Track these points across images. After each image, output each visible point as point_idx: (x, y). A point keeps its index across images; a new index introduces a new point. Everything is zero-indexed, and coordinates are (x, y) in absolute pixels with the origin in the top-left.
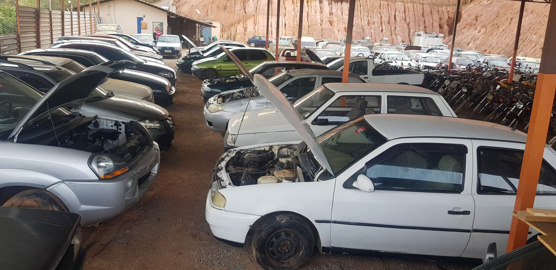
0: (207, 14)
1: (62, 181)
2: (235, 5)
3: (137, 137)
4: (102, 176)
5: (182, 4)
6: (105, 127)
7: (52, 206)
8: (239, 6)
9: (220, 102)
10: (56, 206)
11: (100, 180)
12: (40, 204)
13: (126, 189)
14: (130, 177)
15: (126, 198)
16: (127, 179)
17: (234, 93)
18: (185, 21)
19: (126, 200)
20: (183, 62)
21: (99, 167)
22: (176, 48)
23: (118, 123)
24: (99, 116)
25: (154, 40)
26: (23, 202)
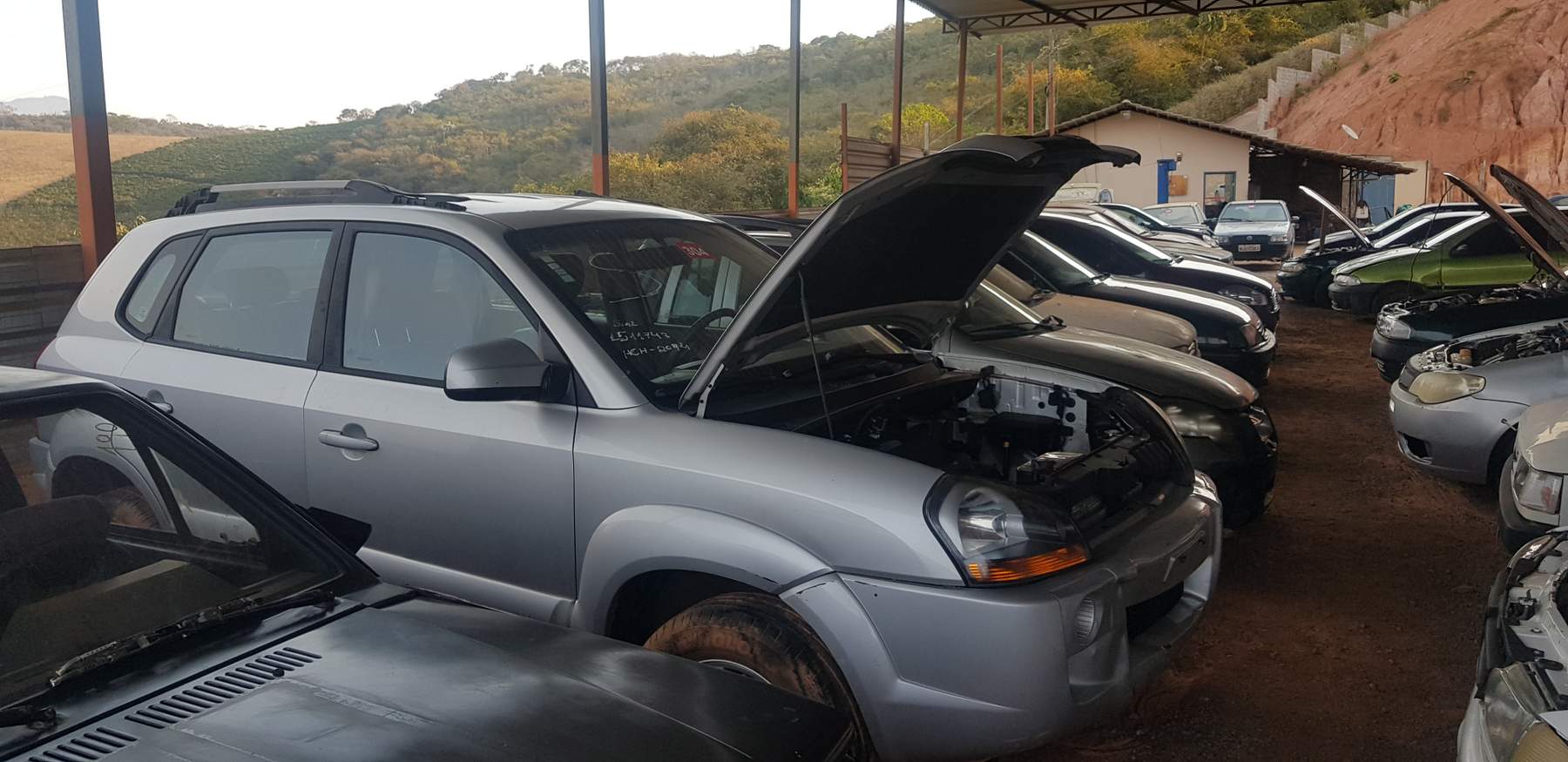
0: (1378, 140)
1: (831, 570)
2: (1481, 100)
3: (1129, 442)
4: (977, 567)
5: (1296, 122)
6: (1018, 408)
7: (796, 665)
8: (1495, 104)
9: (1463, 366)
10: (810, 666)
11: (967, 587)
12: (757, 650)
13: (1075, 640)
14: (1091, 590)
15: (1073, 681)
16: (1081, 596)
17: (1518, 337)
18: (1305, 164)
19: (1074, 691)
20: (1300, 268)
21: (967, 533)
22: (1277, 236)
23: (1064, 396)
24: (999, 368)
25: (1205, 219)
26: (704, 635)
